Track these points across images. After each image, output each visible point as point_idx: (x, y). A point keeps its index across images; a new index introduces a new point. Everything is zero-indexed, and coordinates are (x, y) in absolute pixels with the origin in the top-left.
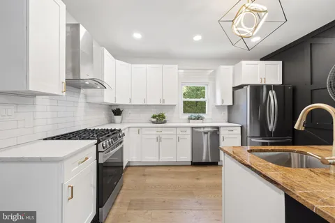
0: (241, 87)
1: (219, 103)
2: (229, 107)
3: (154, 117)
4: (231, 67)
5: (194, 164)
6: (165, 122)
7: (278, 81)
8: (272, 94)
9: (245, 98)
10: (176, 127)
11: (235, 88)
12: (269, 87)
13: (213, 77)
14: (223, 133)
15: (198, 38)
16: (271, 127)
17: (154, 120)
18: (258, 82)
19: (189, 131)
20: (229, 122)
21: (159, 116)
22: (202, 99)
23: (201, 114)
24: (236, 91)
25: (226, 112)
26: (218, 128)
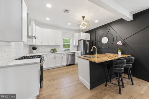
0: (81, 40)
1: (75, 45)
2: (77, 46)
3: (52, 50)
4: (78, 34)
5: (67, 65)
6: (56, 52)
7: (89, 39)
8: (88, 42)
9: (82, 43)
10: (62, 53)
11: (79, 40)
12: (87, 41)
13: (73, 36)
14: (76, 54)
15: (69, 24)
16: (88, 52)
17: (52, 51)
18: (85, 39)
19: (66, 54)
20: (77, 51)
21: (54, 49)
22: (69, 43)
23: (69, 49)
24: (79, 41)
25: (76, 48)
26: (75, 53)
